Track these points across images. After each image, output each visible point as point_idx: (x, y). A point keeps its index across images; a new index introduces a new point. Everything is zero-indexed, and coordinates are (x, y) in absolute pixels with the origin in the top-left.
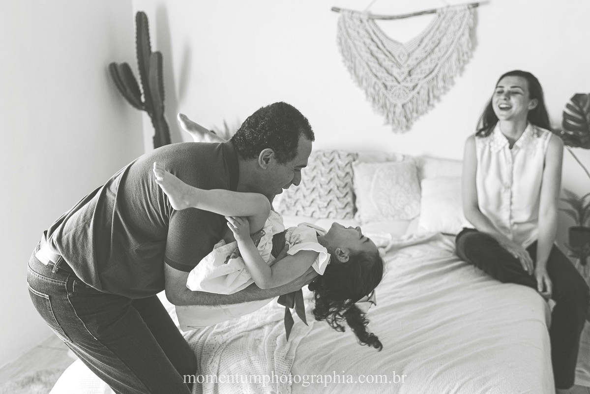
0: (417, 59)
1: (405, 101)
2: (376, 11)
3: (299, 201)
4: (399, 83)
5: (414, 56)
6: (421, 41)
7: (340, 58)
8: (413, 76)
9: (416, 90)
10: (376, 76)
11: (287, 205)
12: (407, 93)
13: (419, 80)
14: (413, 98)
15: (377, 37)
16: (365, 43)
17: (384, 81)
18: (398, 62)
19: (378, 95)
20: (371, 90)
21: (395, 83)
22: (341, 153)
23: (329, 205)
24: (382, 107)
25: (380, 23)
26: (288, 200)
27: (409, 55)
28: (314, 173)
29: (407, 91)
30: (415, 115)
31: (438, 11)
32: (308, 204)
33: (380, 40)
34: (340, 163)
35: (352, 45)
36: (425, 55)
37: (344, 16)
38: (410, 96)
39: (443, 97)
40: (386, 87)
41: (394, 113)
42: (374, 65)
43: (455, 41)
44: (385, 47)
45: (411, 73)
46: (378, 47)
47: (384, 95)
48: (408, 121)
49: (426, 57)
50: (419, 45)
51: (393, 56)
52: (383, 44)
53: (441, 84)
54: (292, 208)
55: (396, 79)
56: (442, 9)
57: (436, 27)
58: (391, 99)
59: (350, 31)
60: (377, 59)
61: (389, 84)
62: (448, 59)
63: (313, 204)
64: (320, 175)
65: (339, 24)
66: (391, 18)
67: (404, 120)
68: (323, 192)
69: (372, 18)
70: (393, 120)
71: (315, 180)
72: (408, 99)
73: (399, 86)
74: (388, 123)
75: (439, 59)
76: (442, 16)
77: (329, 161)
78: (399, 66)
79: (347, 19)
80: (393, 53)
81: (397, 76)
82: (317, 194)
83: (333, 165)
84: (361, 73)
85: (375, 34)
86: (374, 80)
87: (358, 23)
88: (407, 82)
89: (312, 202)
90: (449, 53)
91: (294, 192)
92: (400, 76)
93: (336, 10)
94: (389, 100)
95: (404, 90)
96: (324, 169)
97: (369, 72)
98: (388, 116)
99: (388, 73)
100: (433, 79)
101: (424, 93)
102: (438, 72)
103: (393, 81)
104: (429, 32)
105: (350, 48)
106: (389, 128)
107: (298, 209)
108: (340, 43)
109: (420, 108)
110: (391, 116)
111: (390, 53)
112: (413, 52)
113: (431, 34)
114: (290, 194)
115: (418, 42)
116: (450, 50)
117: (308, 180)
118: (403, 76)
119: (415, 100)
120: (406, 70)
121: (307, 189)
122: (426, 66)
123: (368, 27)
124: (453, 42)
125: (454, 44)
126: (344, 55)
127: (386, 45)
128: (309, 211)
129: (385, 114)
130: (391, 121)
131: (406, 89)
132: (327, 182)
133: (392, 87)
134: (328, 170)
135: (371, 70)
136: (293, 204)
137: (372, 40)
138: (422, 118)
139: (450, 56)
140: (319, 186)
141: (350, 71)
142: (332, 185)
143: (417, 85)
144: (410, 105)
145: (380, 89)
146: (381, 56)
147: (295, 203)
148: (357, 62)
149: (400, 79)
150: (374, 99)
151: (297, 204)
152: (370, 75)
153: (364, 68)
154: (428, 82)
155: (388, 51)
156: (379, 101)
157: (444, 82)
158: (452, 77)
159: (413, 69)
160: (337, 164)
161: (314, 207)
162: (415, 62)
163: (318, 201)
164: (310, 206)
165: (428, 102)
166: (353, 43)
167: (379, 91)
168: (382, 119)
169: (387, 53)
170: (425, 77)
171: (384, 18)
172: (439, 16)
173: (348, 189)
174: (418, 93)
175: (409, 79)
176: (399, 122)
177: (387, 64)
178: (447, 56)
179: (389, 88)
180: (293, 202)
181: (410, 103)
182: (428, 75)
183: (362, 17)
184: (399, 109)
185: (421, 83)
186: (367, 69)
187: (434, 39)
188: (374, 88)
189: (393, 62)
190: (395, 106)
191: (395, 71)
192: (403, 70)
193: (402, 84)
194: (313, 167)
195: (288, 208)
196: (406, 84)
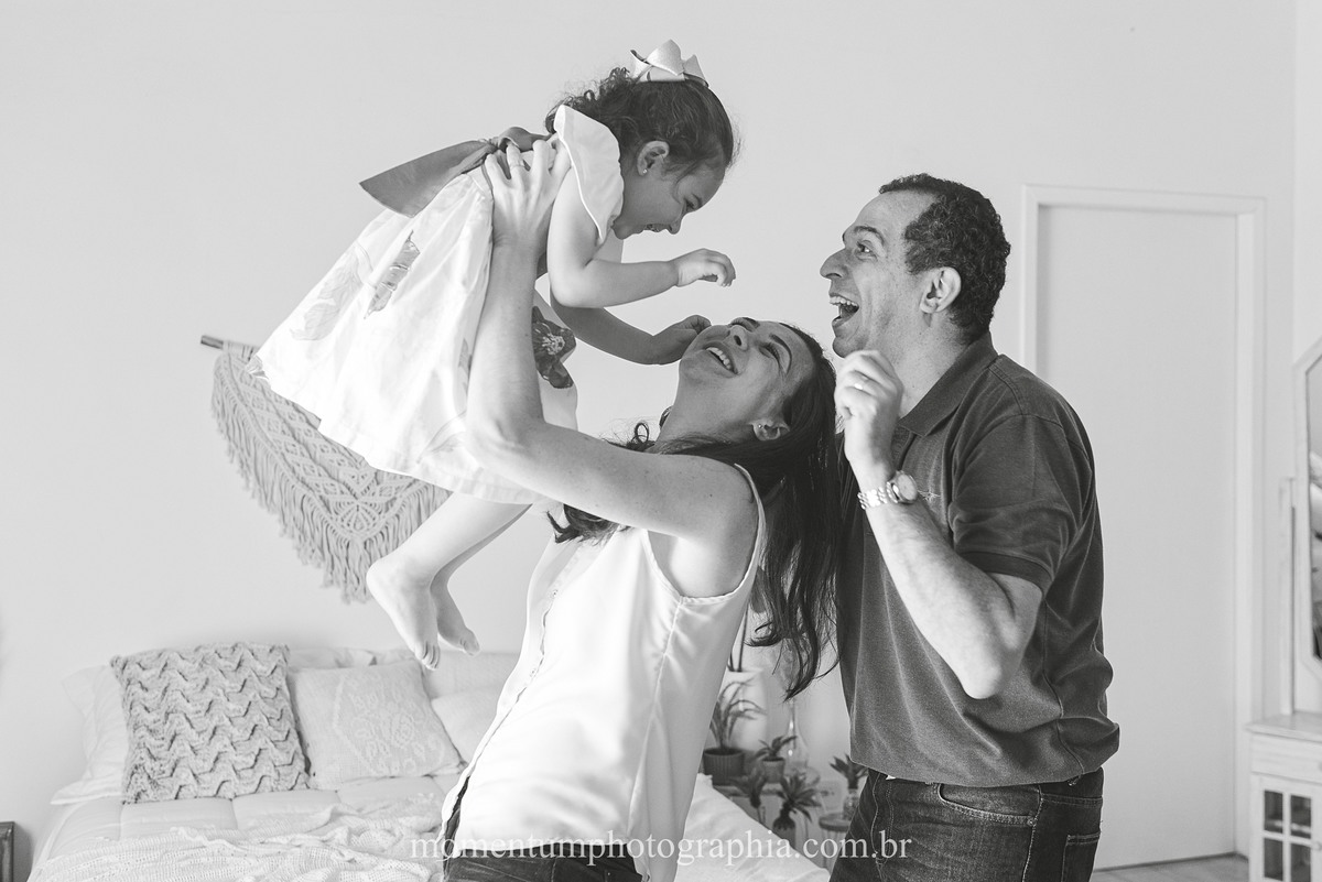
1: (370, 535)
3: (181, 763)
4: (356, 497)
7: (222, 444)
8: (385, 483)
9: (392, 511)
10: (305, 483)
11: (149, 778)
12: (373, 518)
13: (397, 489)
14: (385, 527)
16: (279, 414)
17: (322, 493)
19: (310, 522)
20: (294, 513)
21: (348, 498)
22: (254, 647)
23: (259, 762)
24: (321, 548)
28: (209, 694)
29: (375, 514)
32: (208, 766)
34: (259, 667)
35: (249, 417)
37: (229, 357)
38: (381, 522)
40: (327, 505)
41: (347, 559)
42: (299, 459)
46: (309, 423)
47: (322, 521)
54: (166, 781)
55: (350, 489)
58: (339, 531)
59: (241, 386)
60: (306, 446)
61: (333, 500)
63: (219, 765)
64: (222, 699)
65: (217, 373)
68: (239, 734)
70: (345, 574)
71: (214, 711)
72: (378, 529)
73: (356, 502)
74: (332, 582)
77: (234, 666)
78: (356, 463)
79: (237, 363)
81: (352, 483)
82: (227, 742)
83: (244, 674)
84: (270, 475)
86: (301, 490)
88: (372, 494)
89: (217, 759)
91: (165, 744)
92: (357, 482)
93: (211, 343)
94: (334, 533)
95: (368, 512)
96: (230, 685)
97: (289, 474)
98: (332, 567)
99: (332, 477)
103: (341, 493)
106: (336, 592)
107: (181, 781)
108: (221, 413)
110: (340, 566)
114: (155, 752)
117: (197, 713)
118: (364, 484)
119: (390, 532)
121: (199, 733)
126: (230, 440)
128: (211, 781)
129: (325, 565)
130: (342, 577)
131: (369, 509)
132: (243, 711)
133: (340, 506)
134: (238, 686)
135: (294, 471)
136: (168, 772)
140: (226, 721)
141: (245, 474)
142: (256, 717)
143: (394, 500)
144: (380, 544)
145: (314, 510)
146: (315, 442)
147: (173, 771)
148: (260, 453)
149: (358, 490)
150: (303, 531)
151: (178, 770)
152: (293, 481)
156: (313, 537)
160: (254, 670)
161: (224, 771)
163: (232, 755)
164: (212, 770)
166: (251, 413)
167: (312, 514)
168: (317, 575)
170: (410, 485)
173: (287, 725)
175: (375, 488)
177: (328, 457)
180: (167, 769)
181: (380, 537)
184: (356, 551)
185: (401, 496)
186: (285, 469)
189: (342, 454)
190: (349, 545)
191: (347, 473)
192: (362, 470)
193: (364, 499)
194: (202, 683)
195: (154, 783)
196: (371, 500)
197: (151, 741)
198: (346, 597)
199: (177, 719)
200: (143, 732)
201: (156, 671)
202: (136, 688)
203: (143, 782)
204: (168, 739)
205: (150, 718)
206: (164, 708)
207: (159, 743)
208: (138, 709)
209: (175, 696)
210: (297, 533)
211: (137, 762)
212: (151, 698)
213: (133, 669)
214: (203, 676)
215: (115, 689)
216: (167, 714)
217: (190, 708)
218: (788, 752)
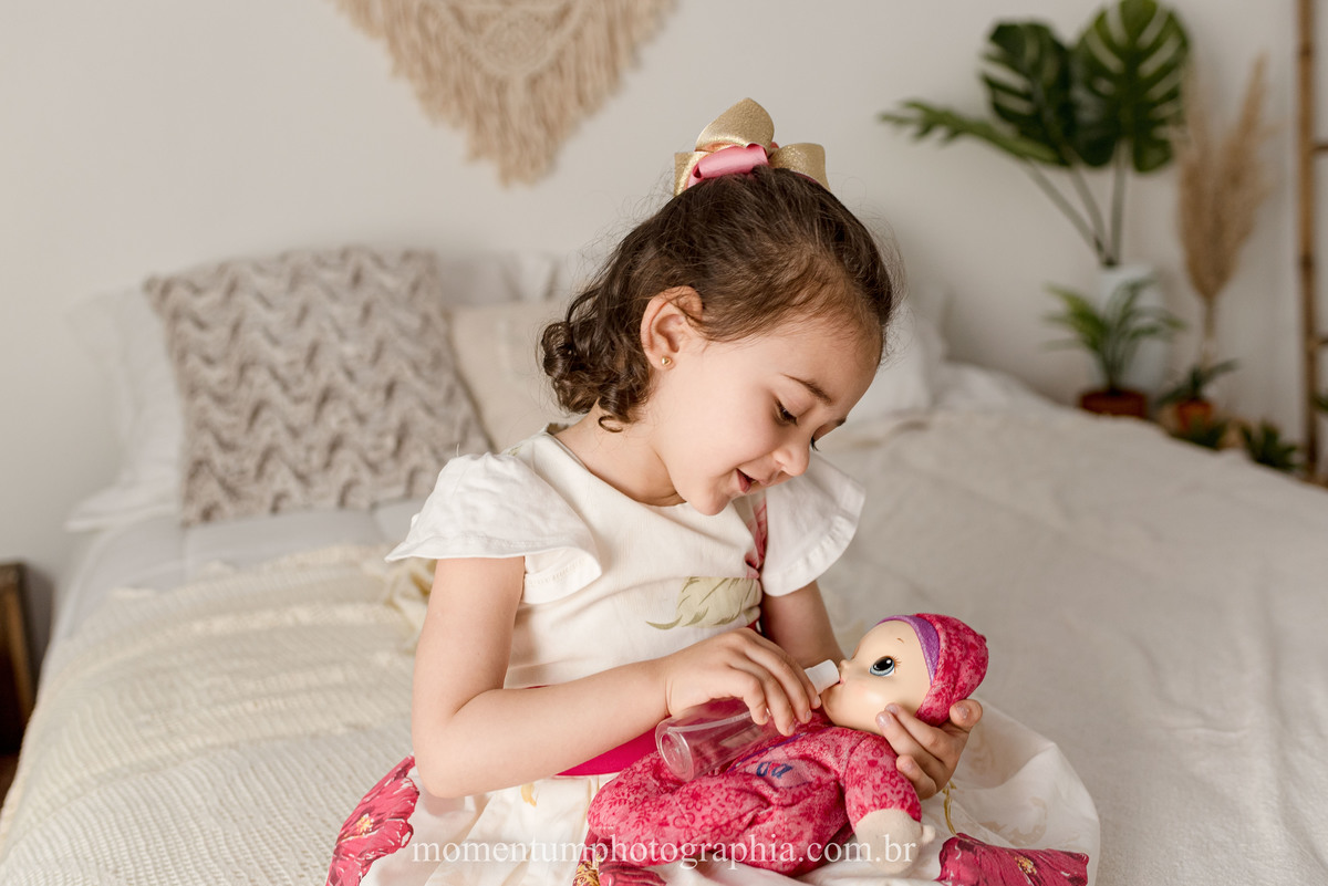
1: (535, 68)
3: (276, 456)
9: (571, 26)
11: (222, 482)
12: (540, 39)
14: (561, 54)
19: (439, 48)
20: (411, 34)
22: (380, 250)
24: (458, 95)
26: (219, 459)
28: (308, 333)
29: (540, 31)
30: (573, 110)
32: (317, 459)
34: (389, 281)
38: (553, 44)
40: (461, 18)
41: (503, 109)
47: (459, 47)
48: (549, 131)
54: (252, 489)
58: (486, 64)
61: (471, 7)
63: (339, 455)
64: (332, 337)
67: (538, 134)
68: (365, 396)
70: (501, 137)
71: (320, 360)
72: (546, 60)
73: (508, 14)
74: (476, 154)
77: (347, 279)
82: (345, 412)
83: (366, 292)
91: (243, 421)
94: (479, 67)
95: (529, 29)
96: (345, 311)
98: (480, 124)
101: (595, 35)
107: (277, 486)
109: (588, 87)
110: (492, 122)
114: (226, 435)
117: (292, 364)
119: (568, 63)
121: (298, 400)
128: (329, 484)
129: (471, 119)
130: (495, 143)
131: (534, 25)
132: (369, 354)
134: (356, 313)
136: (252, 473)
140: (341, 378)
142: (393, 365)
143: (568, 8)
144: (553, 81)
145: (442, 27)
147: (261, 469)
151: (270, 467)
156: (444, 71)
160: (381, 287)
164: (328, 465)
165: (613, 63)
167: (440, 36)
173: (447, 379)
174: (578, 35)
176: (522, 140)
179: (472, 20)
180: (250, 464)
181: (552, 72)
184: (517, 97)
188: (421, 25)
190: (501, 87)
194: (295, 312)
195: (232, 492)
197: (218, 416)
198: (506, 176)
199: (260, 377)
200: (203, 400)
201: (215, 296)
202: (186, 326)
203: (210, 491)
204: (247, 412)
205: (214, 375)
206: (235, 359)
207: (233, 419)
208: (194, 361)
209: (253, 338)
211: (199, 454)
212: (214, 340)
213: (180, 294)
214: (295, 302)
215: (151, 331)
216: (243, 369)
217: (279, 356)
218: (1211, 391)
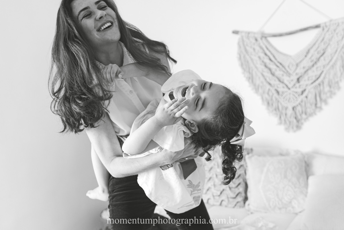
0: (304, 68)
1: (294, 105)
2: (268, 30)
4: (289, 89)
5: (302, 65)
6: (308, 52)
7: (240, 70)
8: (302, 82)
9: (305, 94)
10: (270, 84)
12: (296, 98)
13: (307, 85)
14: (302, 101)
15: (270, 51)
16: (259, 57)
17: (276, 88)
18: (287, 71)
19: (272, 99)
20: (266, 96)
21: (286, 89)
24: (275, 110)
25: (272, 40)
27: (297, 65)
29: (297, 96)
30: (304, 116)
31: (322, 26)
33: (272, 54)
35: (249, 60)
36: (311, 64)
37: (242, 37)
38: (299, 100)
39: (330, 101)
40: (278, 92)
41: (286, 114)
42: (268, 75)
43: (339, 50)
44: (276, 59)
45: (300, 79)
46: (270, 60)
47: (276, 99)
48: (298, 121)
49: (313, 66)
50: (306, 56)
51: (283, 66)
52: (274, 57)
53: (327, 89)
55: (287, 86)
56: (325, 23)
57: (321, 39)
58: (283, 103)
59: (248, 48)
60: (270, 70)
61: (280, 90)
62: (333, 66)
64: (216, 167)
65: (239, 44)
66: (281, 35)
67: (295, 121)
69: (264, 36)
70: (285, 121)
71: (212, 171)
72: (298, 103)
73: (289, 91)
74: (280, 123)
75: (324, 67)
76: (326, 29)
78: (289, 75)
79: (245, 39)
80: (283, 63)
81: (287, 83)
82: (212, 183)
84: (258, 82)
85: (267, 49)
86: (268, 87)
87: (253, 41)
88: (296, 88)
90: (333, 61)
92: (290, 83)
93: (236, 32)
94: (281, 104)
95: (294, 95)
97: (264, 81)
98: (280, 117)
99: (280, 81)
100: (319, 84)
101: (311, 97)
102: (324, 78)
103: (283, 87)
104: (315, 44)
105: (248, 62)
106: (282, 127)
108: (240, 58)
109: (308, 110)
110: (283, 118)
111: (281, 64)
112: (301, 62)
113: (317, 46)
115: (305, 54)
116: (335, 58)
118: (292, 83)
119: (303, 104)
120: (295, 78)
122: (313, 74)
123: (262, 44)
124: (336, 51)
125: (338, 52)
126: (243, 69)
127: (277, 57)
129: (279, 116)
130: (283, 122)
131: (296, 94)
133: (283, 93)
135: (266, 79)
137: (266, 54)
138: (311, 119)
139: (335, 64)
140: (215, 176)
141: (249, 81)
143: (305, 90)
144: (299, 109)
145: (273, 94)
146: (273, 67)
148: (254, 73)
149: (290, 86)
150: (268, 103)
152: (265, 83)
153: (259, 78)
154: (315, 88)
155: (278, 62)
156: (272, 105)
157: (330, 87)
158: (337, 83)
159: (301, 77)
162: (303, 71)
164: (206, 193)
165: (316, 104)
166: (250, 57)
167: (272, 96)
168: (275, 120)
169: (278, 65)
170: (312, 83)
171: (275, 36)
172: (323, 29)
174: (306, 97)
175: (297, 85)
176: (290, 122)
177: (278, 73)
178: (331, 63)
179: (280, 93)
181: (299, 106)
182: (315, 81)
183: (256, 36)
184: (290, 112)
185: (309, 88)
186: (262, 79)
187: (319, 49)
188: (268, 94)
189: (284, 72)
190: (286, 109)
191: (286, 79)
192: (292, 78)
193: (293, 89)
196: (295, 90)
210: (266, 103)
